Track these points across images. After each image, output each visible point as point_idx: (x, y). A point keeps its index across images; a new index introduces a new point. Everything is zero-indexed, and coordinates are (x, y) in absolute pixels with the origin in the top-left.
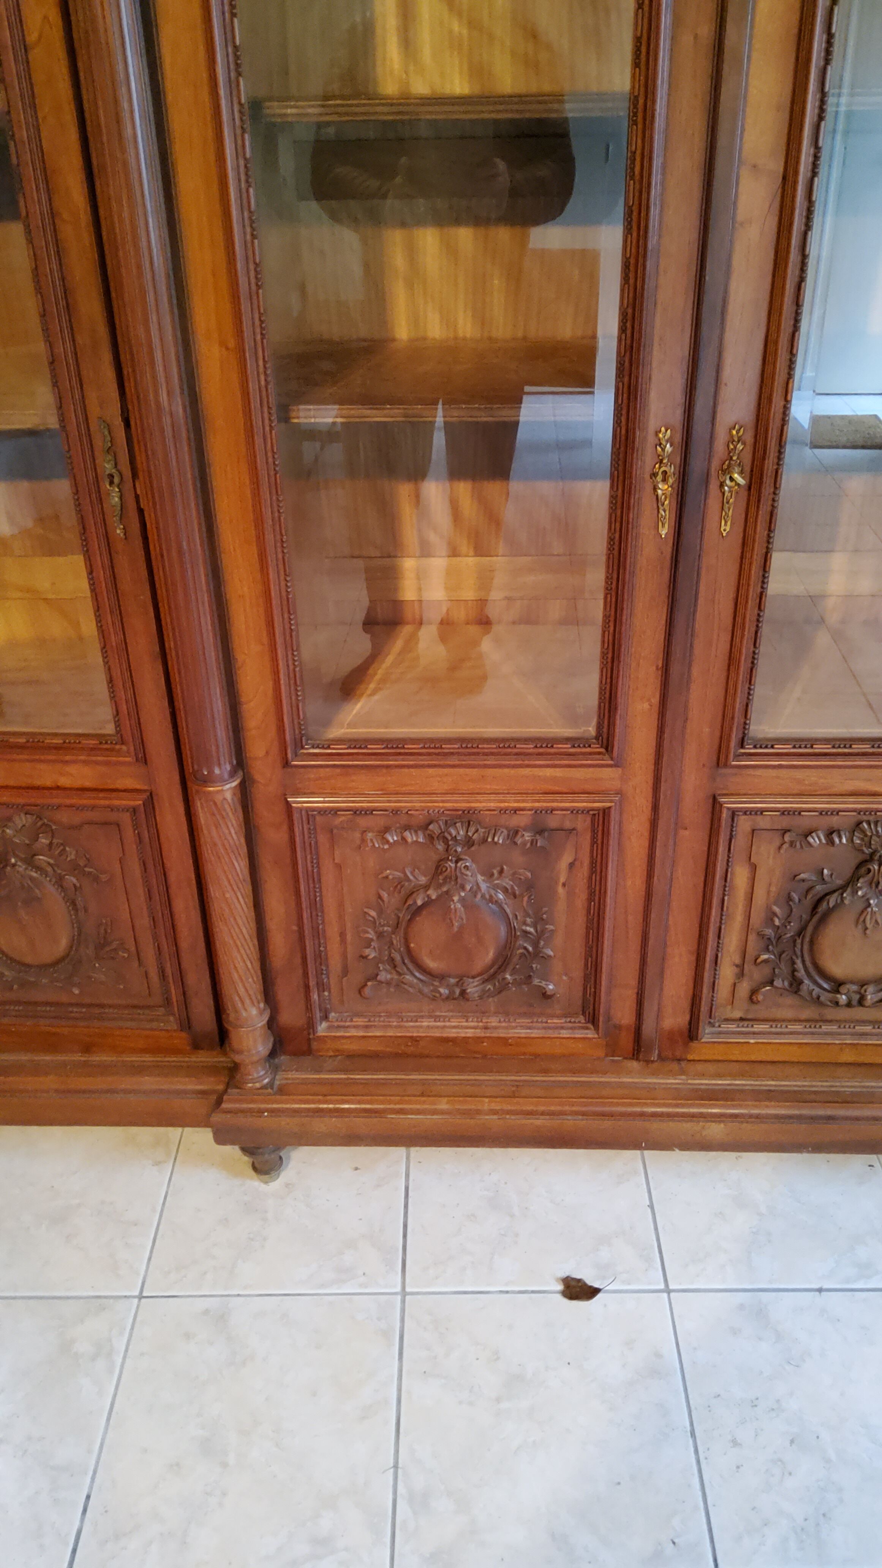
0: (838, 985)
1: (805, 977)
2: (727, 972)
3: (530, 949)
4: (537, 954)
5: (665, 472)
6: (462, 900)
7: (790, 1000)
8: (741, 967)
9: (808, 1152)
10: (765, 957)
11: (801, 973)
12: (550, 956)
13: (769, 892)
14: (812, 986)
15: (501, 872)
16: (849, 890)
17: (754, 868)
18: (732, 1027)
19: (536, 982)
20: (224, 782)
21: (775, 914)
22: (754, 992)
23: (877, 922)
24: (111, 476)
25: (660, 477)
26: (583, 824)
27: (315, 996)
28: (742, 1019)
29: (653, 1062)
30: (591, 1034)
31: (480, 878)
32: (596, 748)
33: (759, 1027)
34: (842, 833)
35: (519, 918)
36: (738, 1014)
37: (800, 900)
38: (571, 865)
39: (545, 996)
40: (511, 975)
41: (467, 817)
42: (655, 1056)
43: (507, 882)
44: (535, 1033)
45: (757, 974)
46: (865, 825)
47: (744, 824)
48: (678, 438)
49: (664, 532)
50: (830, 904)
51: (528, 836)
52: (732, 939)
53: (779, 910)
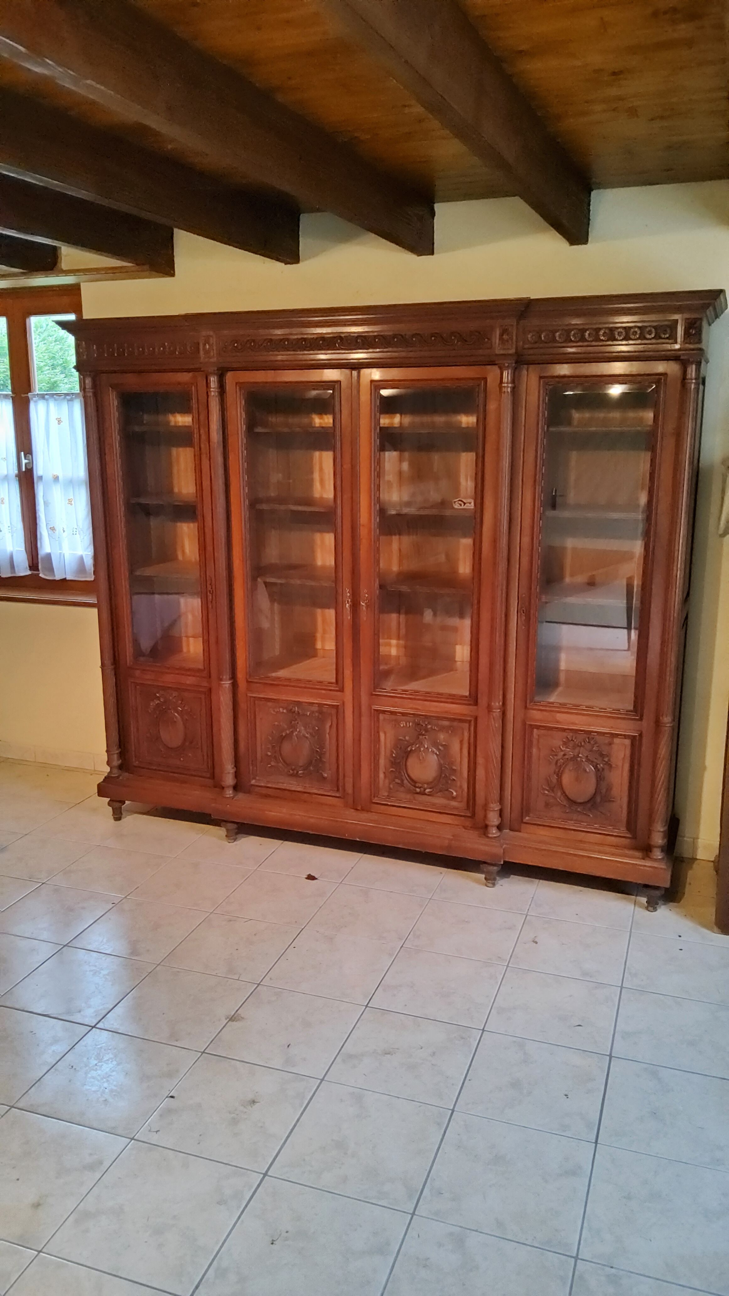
0: (416, 784)
2: (381, 776)
3: (319, 758)
4: (320, 760)
5: (348, 601)
6: (297, 736)
7: (400, 787)
8: (385, 773)
10: (391, 769)
11: (404, 778)
12: (325, 762)
13: (391, 743)
14: (408, 784)
15: (309, 727)
16: (414, 745)
17: (385, 733)
18: (384, 798)
19: (321, 771)
20: (226, 680)
21: (393, 753)
22: (390, 784)
23: (423, 758)
24: (210, 591)
25: (346, 602)
26: (333, 710)
27: (251, 768)
28: (388, 796)
29: (359, 811)
30: (337, 794)
31: (303, 728)
32: (335, 685)
33: (392, 799)
35: (315, 745)
37: (401, 748)
38: (331, 727)
39: (325, 778)
40: (312, 768)
41: (299, 705)
42: (360, 808)
43: (310, 731)
44: (320, 792)
45: (391, 777)
46: (416, 720)
48: (351, 592)
49: (349, 618)
50: (409, 749)
51: (317, 714)
52: (382, 762)
53: (395, 752)
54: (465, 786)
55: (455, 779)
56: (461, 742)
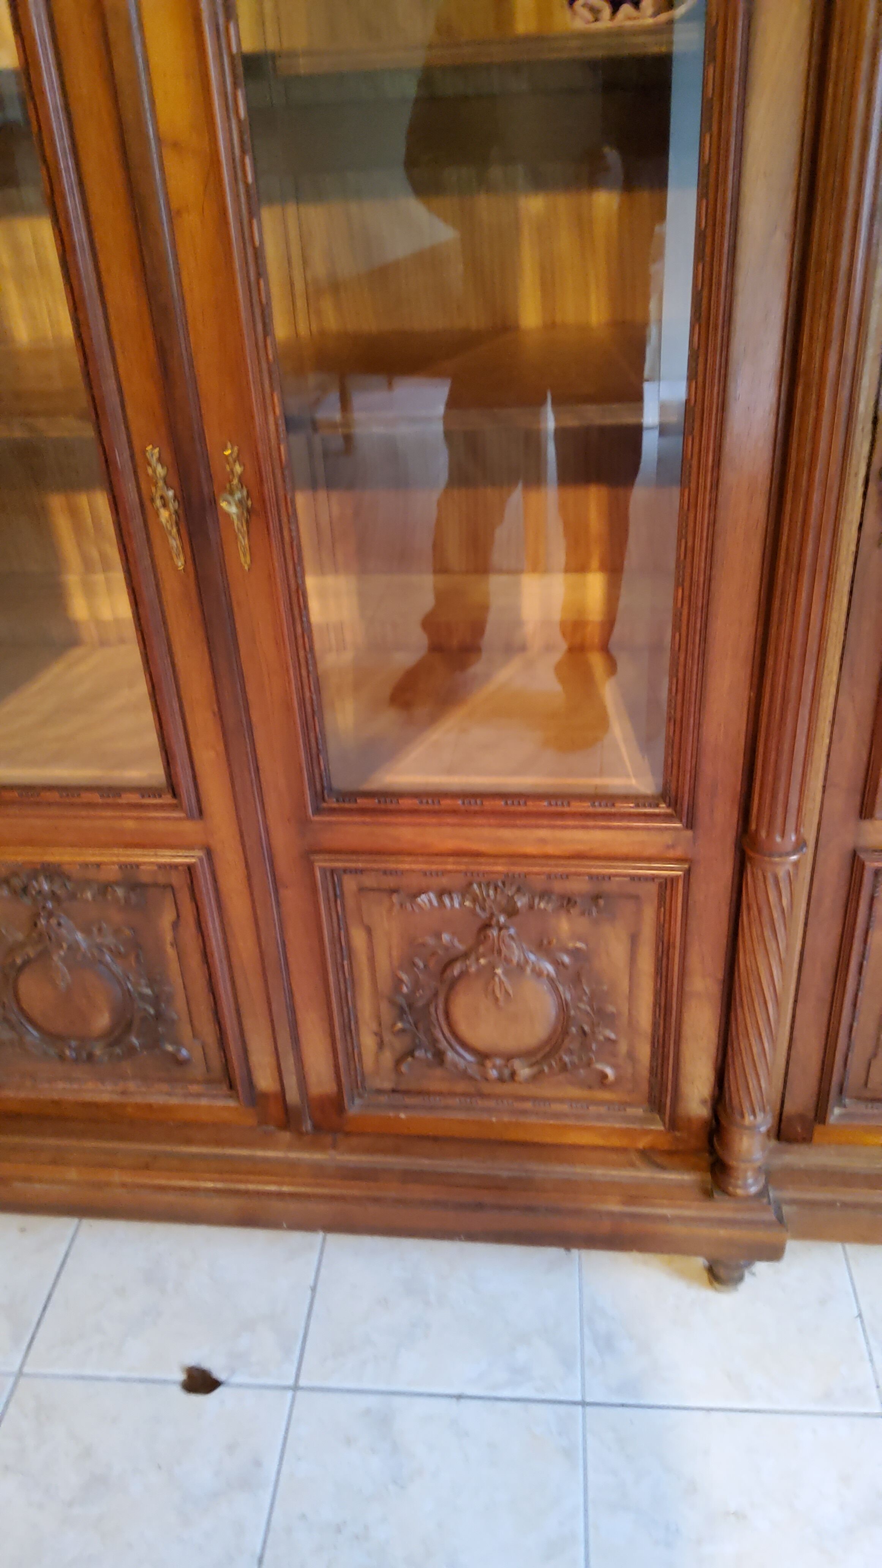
0: (483, 1056)
1: (449, 1047)
2: (368, 1041)
3: (152, 1011)
4: (159, 1016)
5: (163, 497)
6: (64, 960)
7: (438, 1072)
8: (378, 1035)
9: (460, 1240)
10: (400, 1025)
11: (443, 1044)
12: (174, 1018)
13: (390, 955)
14: (457, 1058)
15: (100, 930)
16: (473, 957)
17: (369, 931)
18: (383, 1099)
19: (165, 1046)
21: (401, 981)
22: (398, 1062)
23: (507, 992)
25: (158, 503)
26: (178, 880)
28: (394, 1091)
29: (307, 1133)
30: (232, 1103)
31: (79, 936)
32: (168, 799)
33: (409, 1100)
34: (455, 896)
35: (131, 978)
36: (387, 1085)
37: (425, 966)
38: (175, 925)
39: (180, 1062)
40: (137, 1038)
41: (52, 872)
42: (308, 1126)
43: (110, 940)
44: (174, 1101)
45: (399, 1044)
46: (475, 886)
47: (350, 884)
48: (168, 457)
49: (180, 563)
50: (456, 972)
51: (120, 892)
52: (365, 1006)
53: (405, 977)
54: (644, 1051)
55: (613, 1036)
56: (634, 940)
